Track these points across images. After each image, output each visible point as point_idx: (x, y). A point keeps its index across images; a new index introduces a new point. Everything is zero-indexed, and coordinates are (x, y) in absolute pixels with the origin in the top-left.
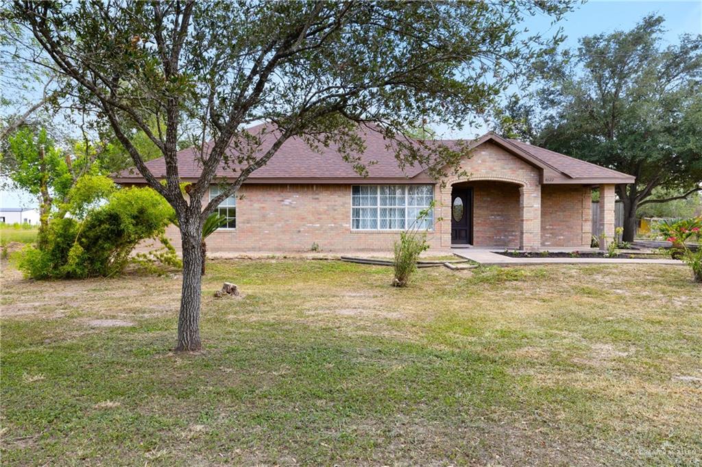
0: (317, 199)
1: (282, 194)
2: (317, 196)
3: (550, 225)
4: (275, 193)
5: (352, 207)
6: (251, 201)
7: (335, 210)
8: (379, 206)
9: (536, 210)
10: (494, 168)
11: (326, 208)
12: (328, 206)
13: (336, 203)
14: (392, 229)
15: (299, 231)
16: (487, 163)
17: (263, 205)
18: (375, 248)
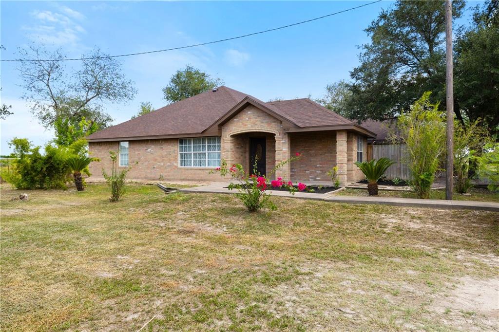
0: (162, 148)
1: (147, 146)
2: (162, 147)
3: (320, 164)
4: (144, 145)
5: (179, 152)
6: (134, 150)
7: (170, 155)
8: (192, 152)
9: (285, 153)
10: (257, 123)
11: (166, 153)
12: (167, 152)
13: (171, 150)
14: (202, 167)
15: (154, 168)
16: (252, 120)
17: (139, 152)
18: (190, 178)
